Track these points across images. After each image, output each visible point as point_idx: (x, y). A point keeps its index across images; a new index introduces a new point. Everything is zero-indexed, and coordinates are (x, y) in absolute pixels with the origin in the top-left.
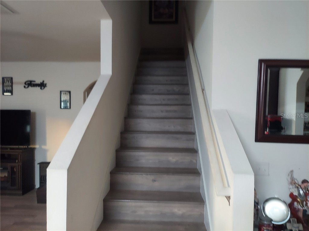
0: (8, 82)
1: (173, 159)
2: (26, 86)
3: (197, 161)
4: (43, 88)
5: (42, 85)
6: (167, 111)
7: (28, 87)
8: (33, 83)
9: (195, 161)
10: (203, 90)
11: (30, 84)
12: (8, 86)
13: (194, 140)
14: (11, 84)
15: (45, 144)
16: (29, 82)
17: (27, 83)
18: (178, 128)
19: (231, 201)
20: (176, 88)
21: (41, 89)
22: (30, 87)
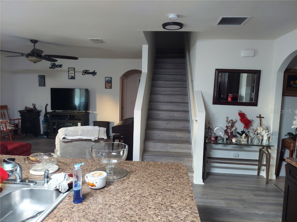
0: (72, 71)
1: (176, 115)
2: (84, 74)
3: (188, 116)
4: (94, 75)
5: (94, 73)
6: (173, 91)
7: (85, 74)
8: (88, 72)
9: (187, 116)
10: (192, 81)
11: (86, 72)
12: (72, 73)
13: (187, 106)
14: (74, 72)
15: (95, 110)
16: (85, 71)
17: (84, 72)
18: (179, 100)
19: (197, 122)
20: (179, 77)
21: (93, 75)
22: (86, 74)
